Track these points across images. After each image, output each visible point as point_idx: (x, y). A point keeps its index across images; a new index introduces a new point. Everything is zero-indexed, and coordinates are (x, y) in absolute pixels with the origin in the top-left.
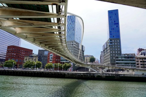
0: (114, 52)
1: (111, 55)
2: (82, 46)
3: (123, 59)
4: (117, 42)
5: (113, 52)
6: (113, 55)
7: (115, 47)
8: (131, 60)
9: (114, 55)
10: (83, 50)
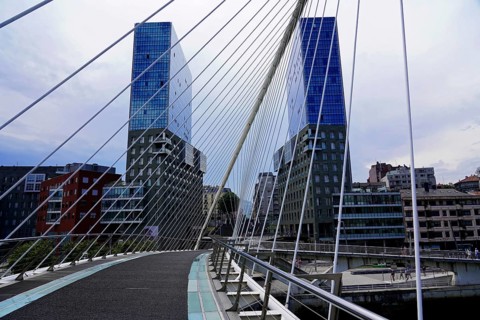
0: (327, 180)
1: (318, 191)
2: (197, 154)
3: (361, 204)
4: (337, 139)
5: (322, 180)
6: (323, 190)
7: (329, 157)
8: (387, 210)
9: (327, 190)
10: (201, 169)
